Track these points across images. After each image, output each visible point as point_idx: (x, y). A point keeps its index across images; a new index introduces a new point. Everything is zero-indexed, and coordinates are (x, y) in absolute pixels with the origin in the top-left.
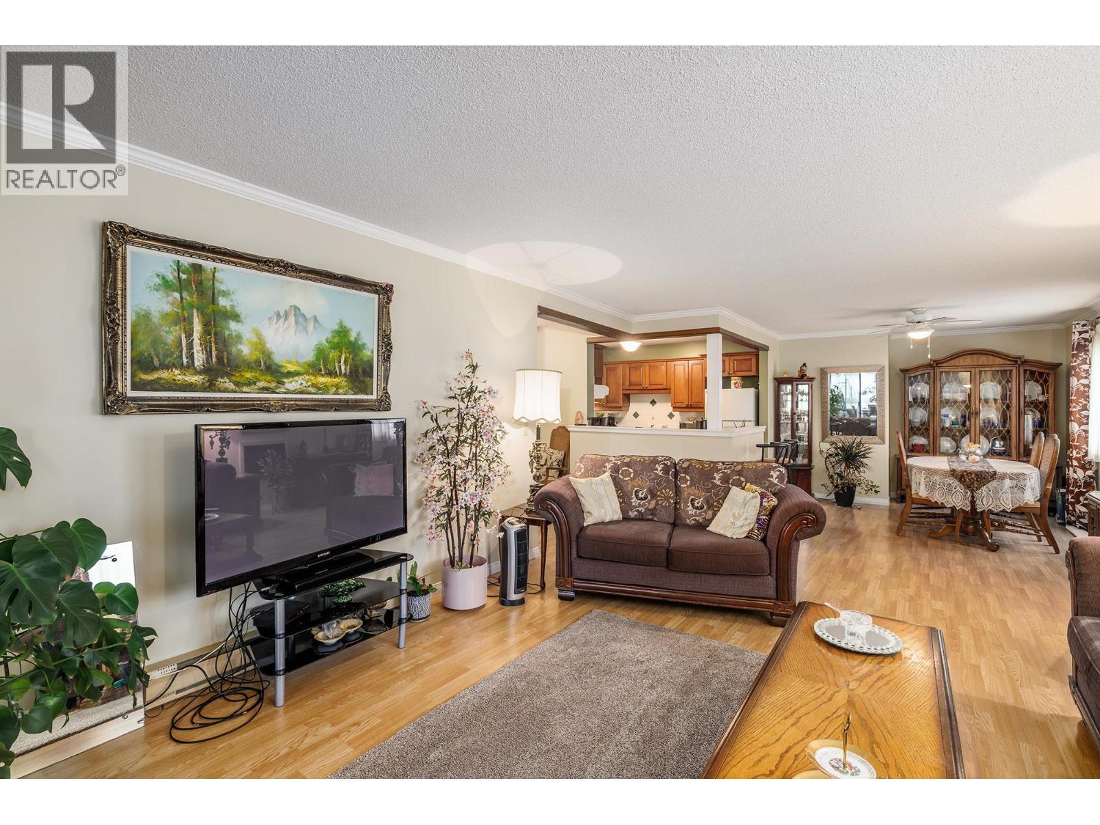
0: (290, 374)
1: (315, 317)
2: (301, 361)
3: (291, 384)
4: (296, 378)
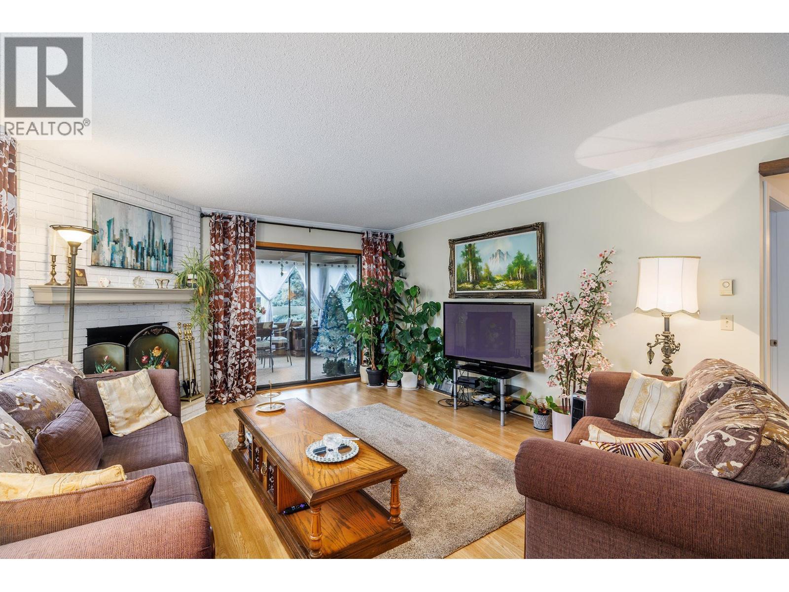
0: (498, 281)
1: (507, 253)
2: (502, 275)
3: (499, 286)
4: (500, 283)
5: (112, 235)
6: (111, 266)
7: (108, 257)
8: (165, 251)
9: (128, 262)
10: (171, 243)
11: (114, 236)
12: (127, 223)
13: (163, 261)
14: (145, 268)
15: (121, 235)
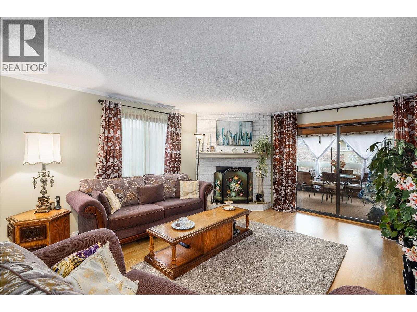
5: (223, 134)
6: (223, 145)
7: (222, 142)
8: (248, 137)
9: (230, 143)
10: (252, 133)
11: (224, 134)
12: (230, 128)
13: (247, 141)
14: (238, 145)
15: (227, 133)
